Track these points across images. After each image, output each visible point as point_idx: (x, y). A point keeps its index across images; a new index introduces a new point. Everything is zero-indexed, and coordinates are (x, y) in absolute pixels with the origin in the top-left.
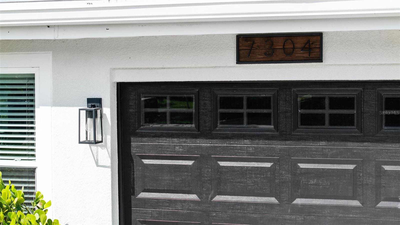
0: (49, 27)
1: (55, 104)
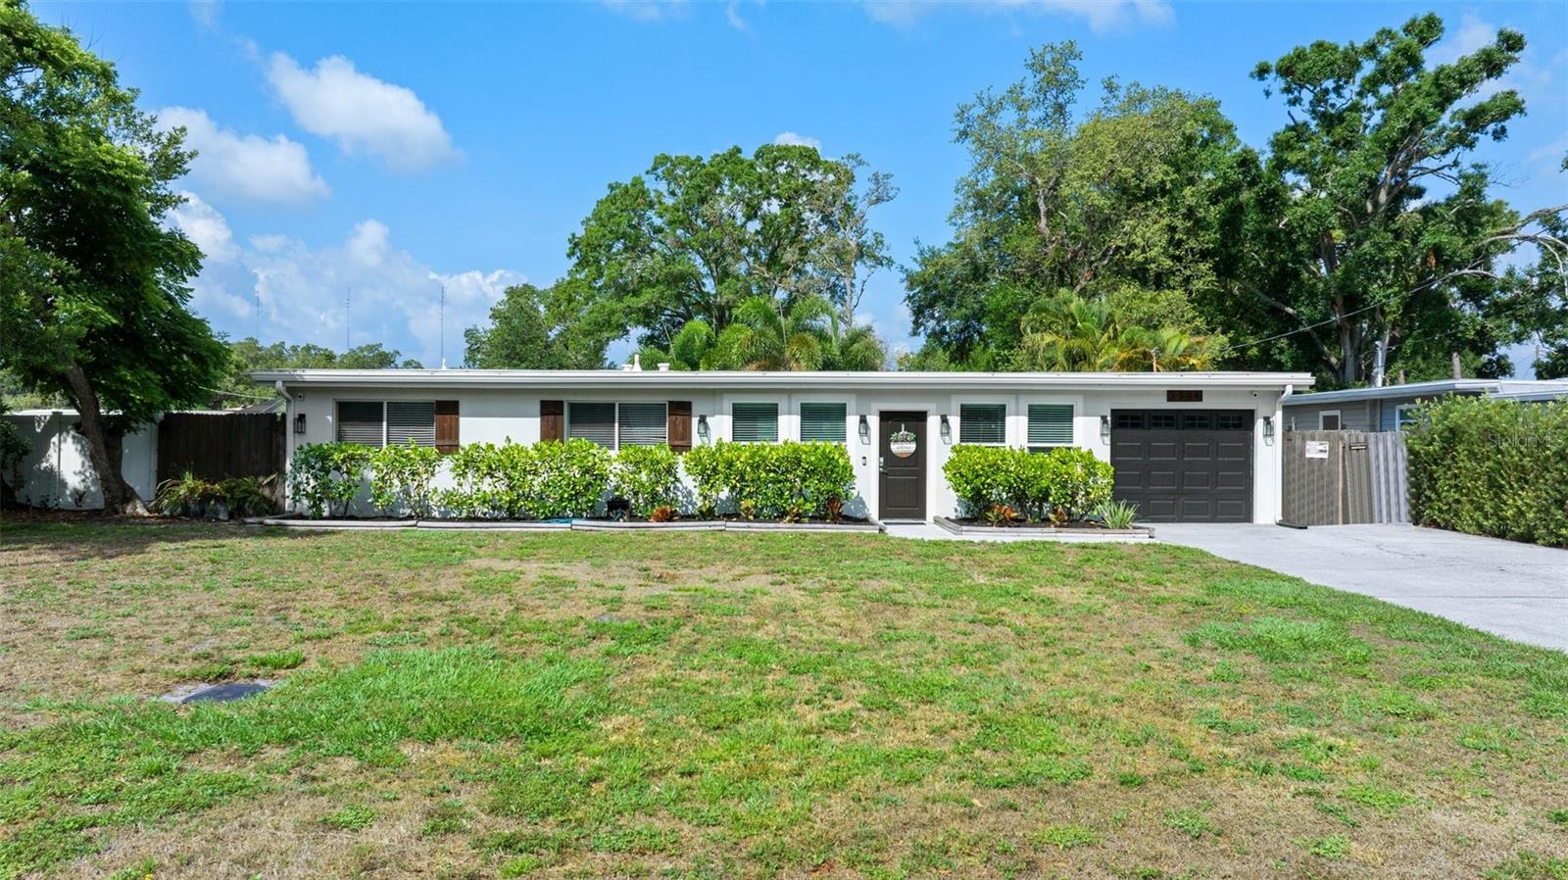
1: (1084, 416)
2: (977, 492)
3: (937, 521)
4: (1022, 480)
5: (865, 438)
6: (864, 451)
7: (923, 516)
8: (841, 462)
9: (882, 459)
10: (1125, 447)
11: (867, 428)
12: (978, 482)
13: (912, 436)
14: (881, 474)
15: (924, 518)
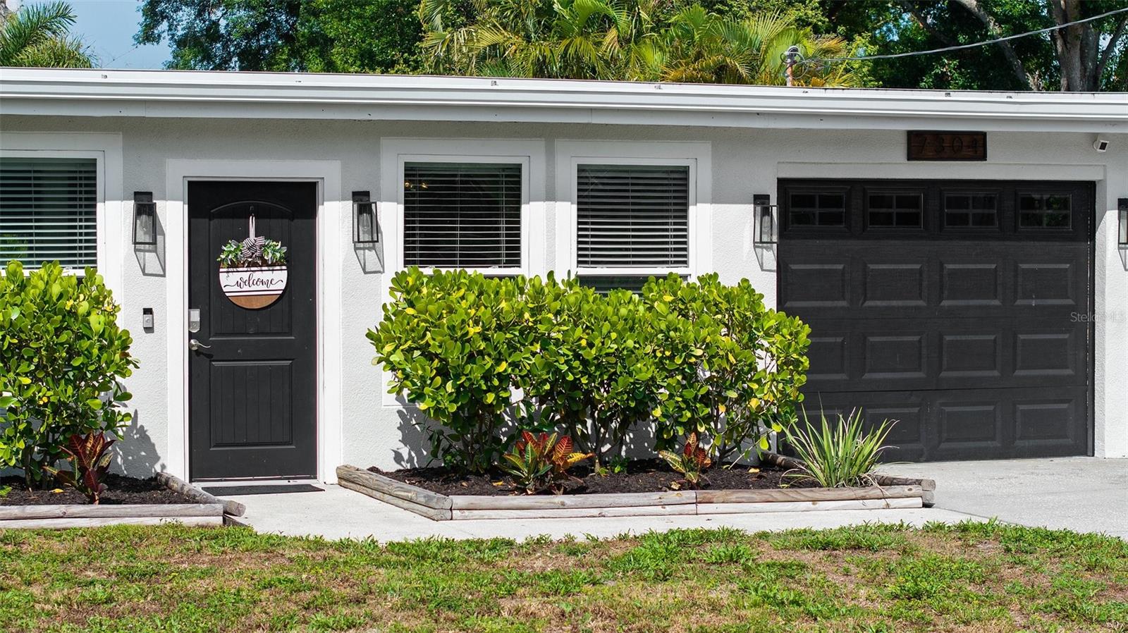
0: (758, 114)
1: (715, 200)
2: (471, 398)
3: (347, 479)
4: (585, 363)
5: (150, 258)
6: (147, 291)
7: (310, 468)
8: (97, 321)
9: (196, 315)
10: (809, 273)
11: (155, 229)
12: (475, 372)
13: (276, 249)
14: (194, 355)
15: (313, 473)
